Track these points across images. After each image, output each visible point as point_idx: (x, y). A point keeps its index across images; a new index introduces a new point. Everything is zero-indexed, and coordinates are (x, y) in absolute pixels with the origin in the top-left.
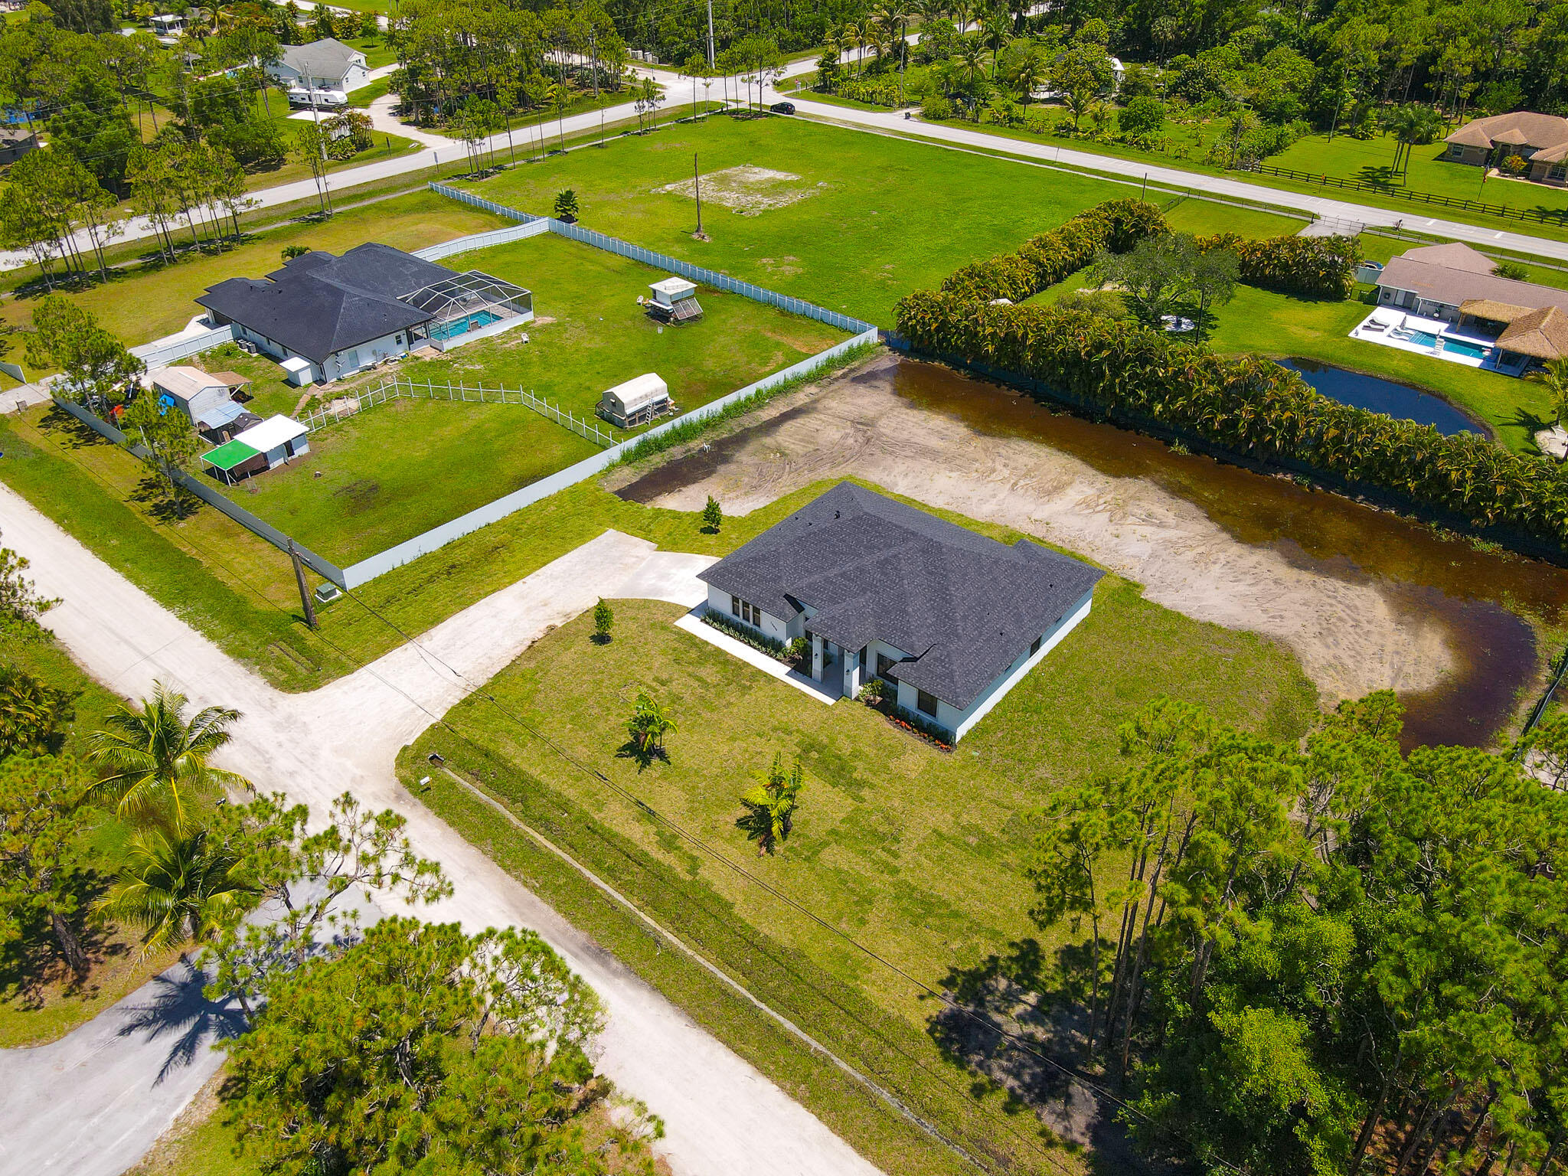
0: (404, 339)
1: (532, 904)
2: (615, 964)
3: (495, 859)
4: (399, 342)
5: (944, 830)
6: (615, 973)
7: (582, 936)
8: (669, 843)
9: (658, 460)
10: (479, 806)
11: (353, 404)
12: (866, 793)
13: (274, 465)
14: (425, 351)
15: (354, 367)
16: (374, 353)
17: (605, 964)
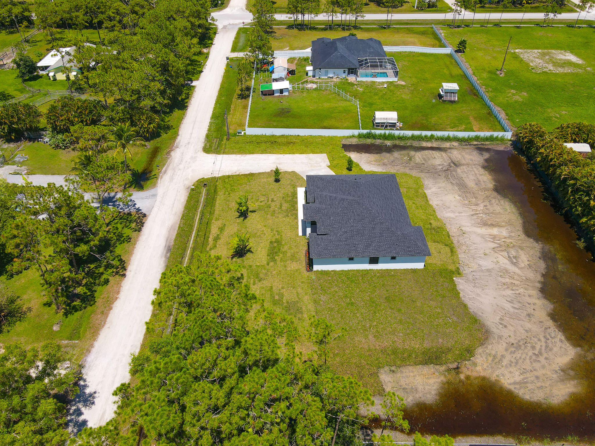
0: (347, 72)
1: (174, 229)
2: (168, 255)
3: (183, 215)
4: (344, 72)
5: (274, 288)
6: (166, 256)
7: (172, 243)
8: (217, 239)
9: (369, 141)
10: (198, 201)
11: (314, 86)
12: (271, 264)
13: (276, 95)
14: (352, 78)
15: (326, 75)
16: (334, 73)
17: (167, 253)
